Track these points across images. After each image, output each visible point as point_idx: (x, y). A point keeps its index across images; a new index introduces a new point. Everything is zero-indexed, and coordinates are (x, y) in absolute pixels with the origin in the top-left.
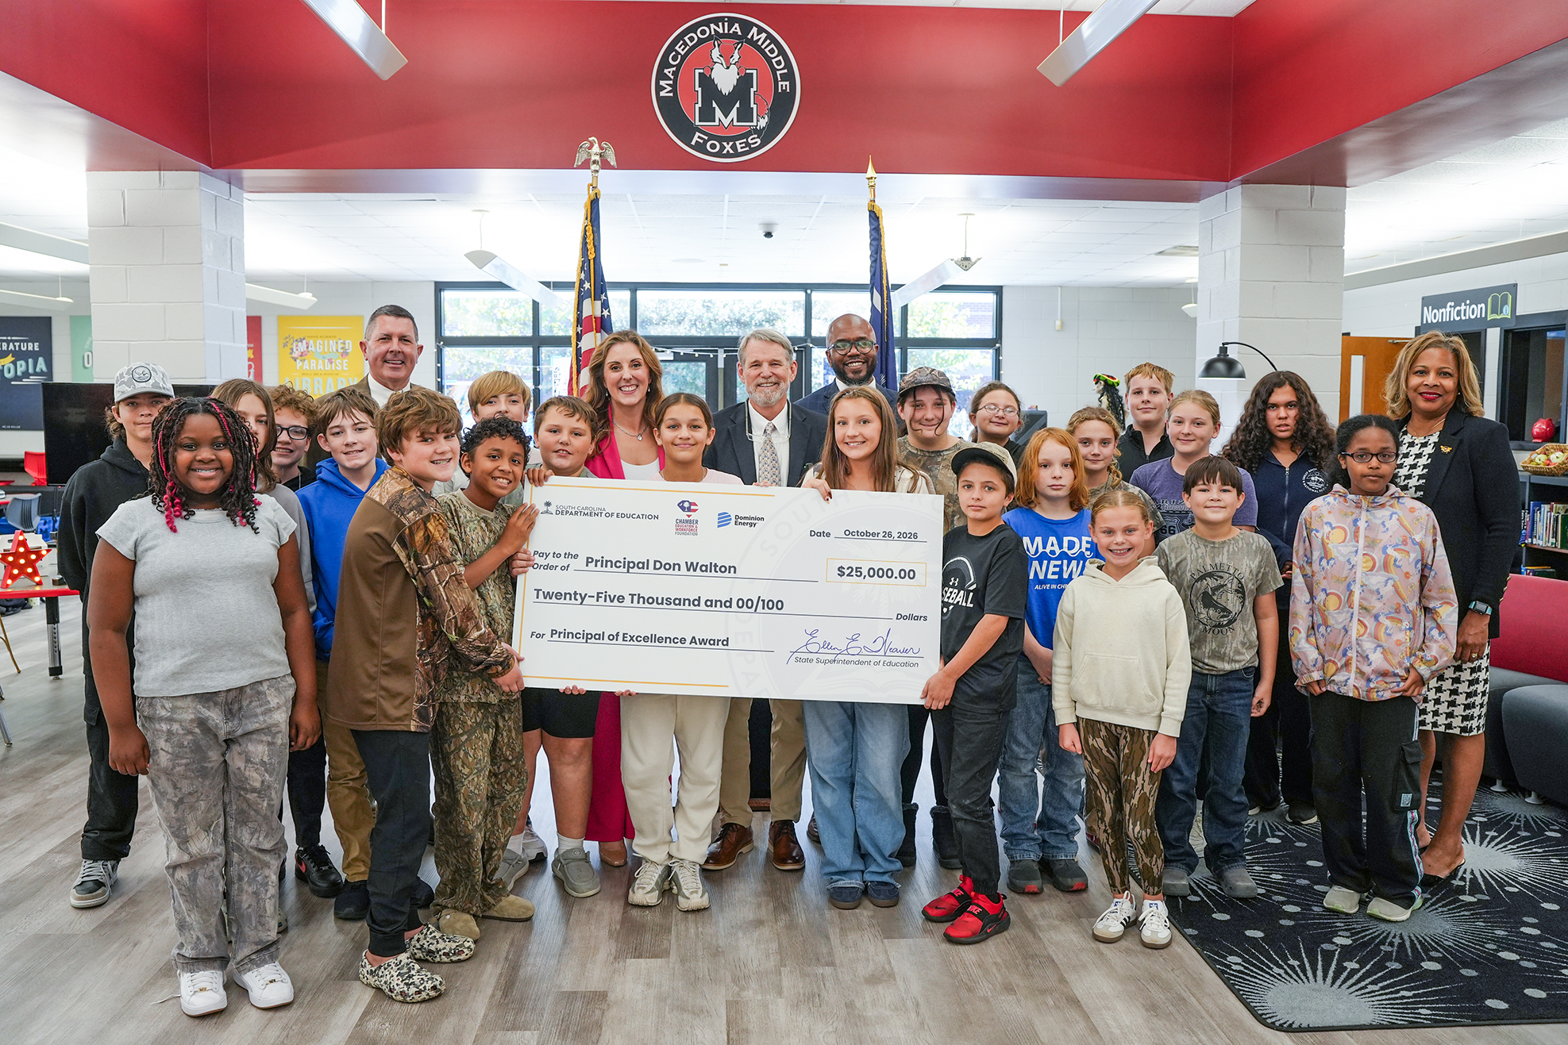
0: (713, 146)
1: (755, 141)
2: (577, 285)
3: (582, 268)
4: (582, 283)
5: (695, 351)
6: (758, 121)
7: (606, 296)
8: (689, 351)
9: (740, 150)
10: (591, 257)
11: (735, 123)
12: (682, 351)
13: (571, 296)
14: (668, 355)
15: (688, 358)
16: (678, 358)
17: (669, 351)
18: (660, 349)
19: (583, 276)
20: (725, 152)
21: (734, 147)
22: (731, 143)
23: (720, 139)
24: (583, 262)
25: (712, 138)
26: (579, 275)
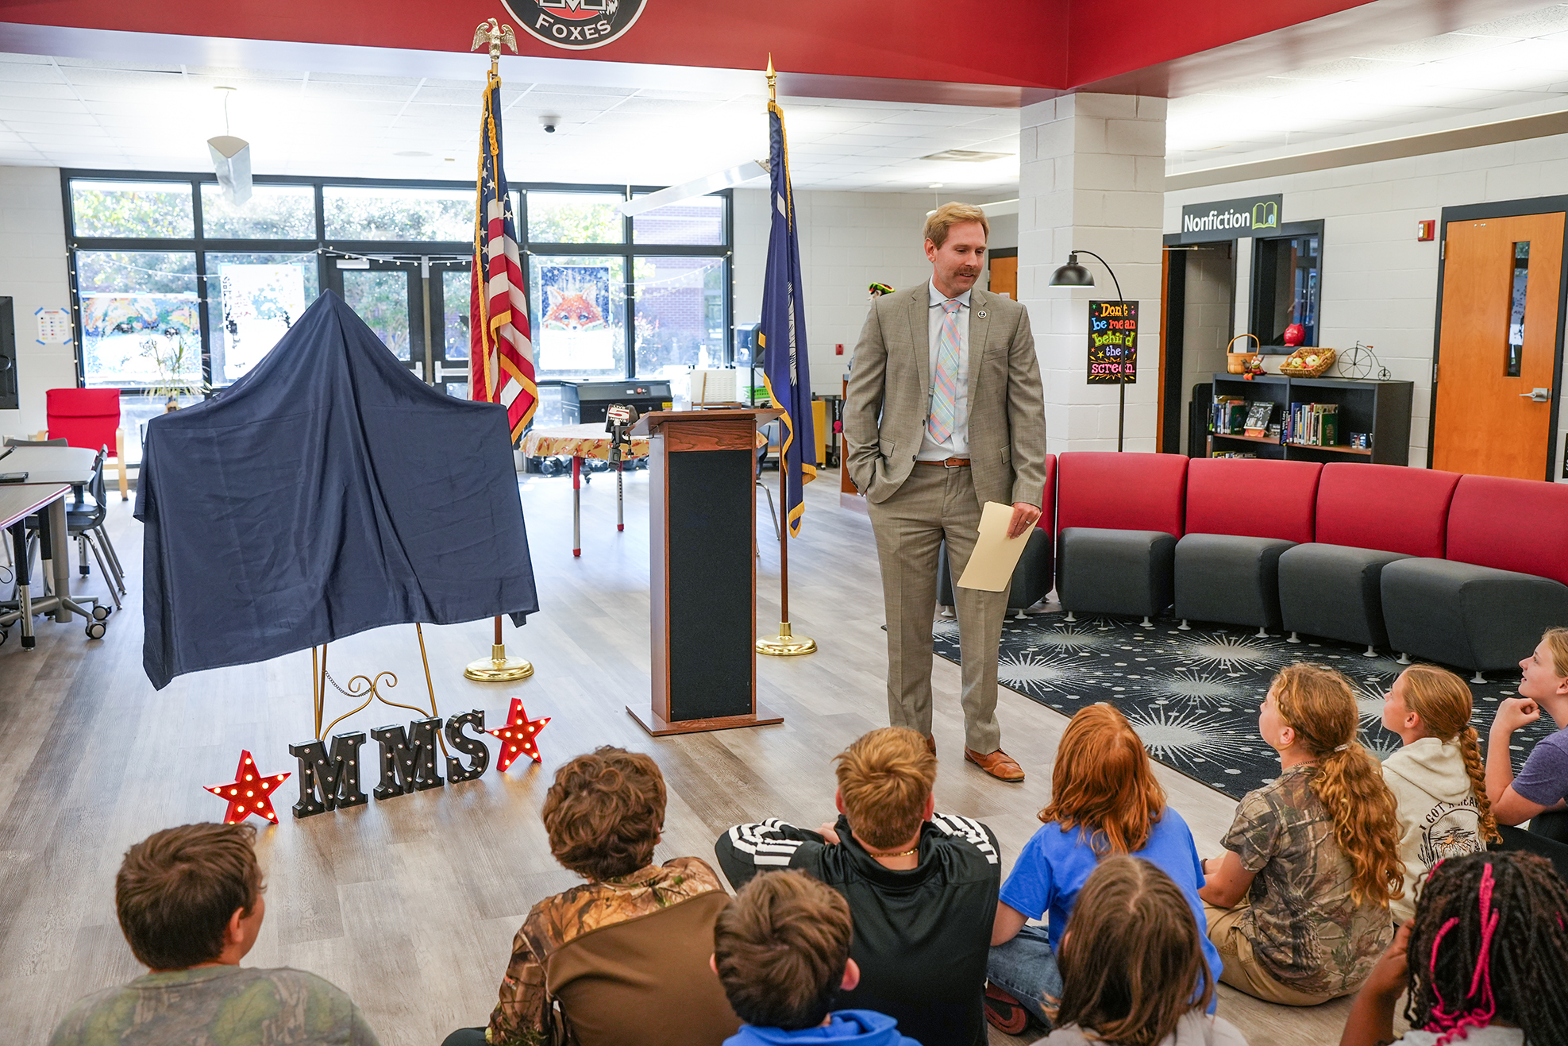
0: (560, 31)
1: (604, 27)
2: (479, 184)
3: (484, 165)
4: (485, 182)
5: (395, 258)
6: (607, 5)
7: (508, 196)
8: (389, 258)
9: (588, 37)
10: (495, 152)
11: (583, 6)
12: (381, 259)
13: (472, 197)
14: (364, 263)
15: (388, 267)
16: (375, 266)
17: (364, 258)
18: (354, 256)
19: (485, 174)
20: (573, 38)
21: (582, 33)
22: (579, 29)
23: (568, 24)
24: (485, 159)
25: (558, 21)
26: (480, 173)
